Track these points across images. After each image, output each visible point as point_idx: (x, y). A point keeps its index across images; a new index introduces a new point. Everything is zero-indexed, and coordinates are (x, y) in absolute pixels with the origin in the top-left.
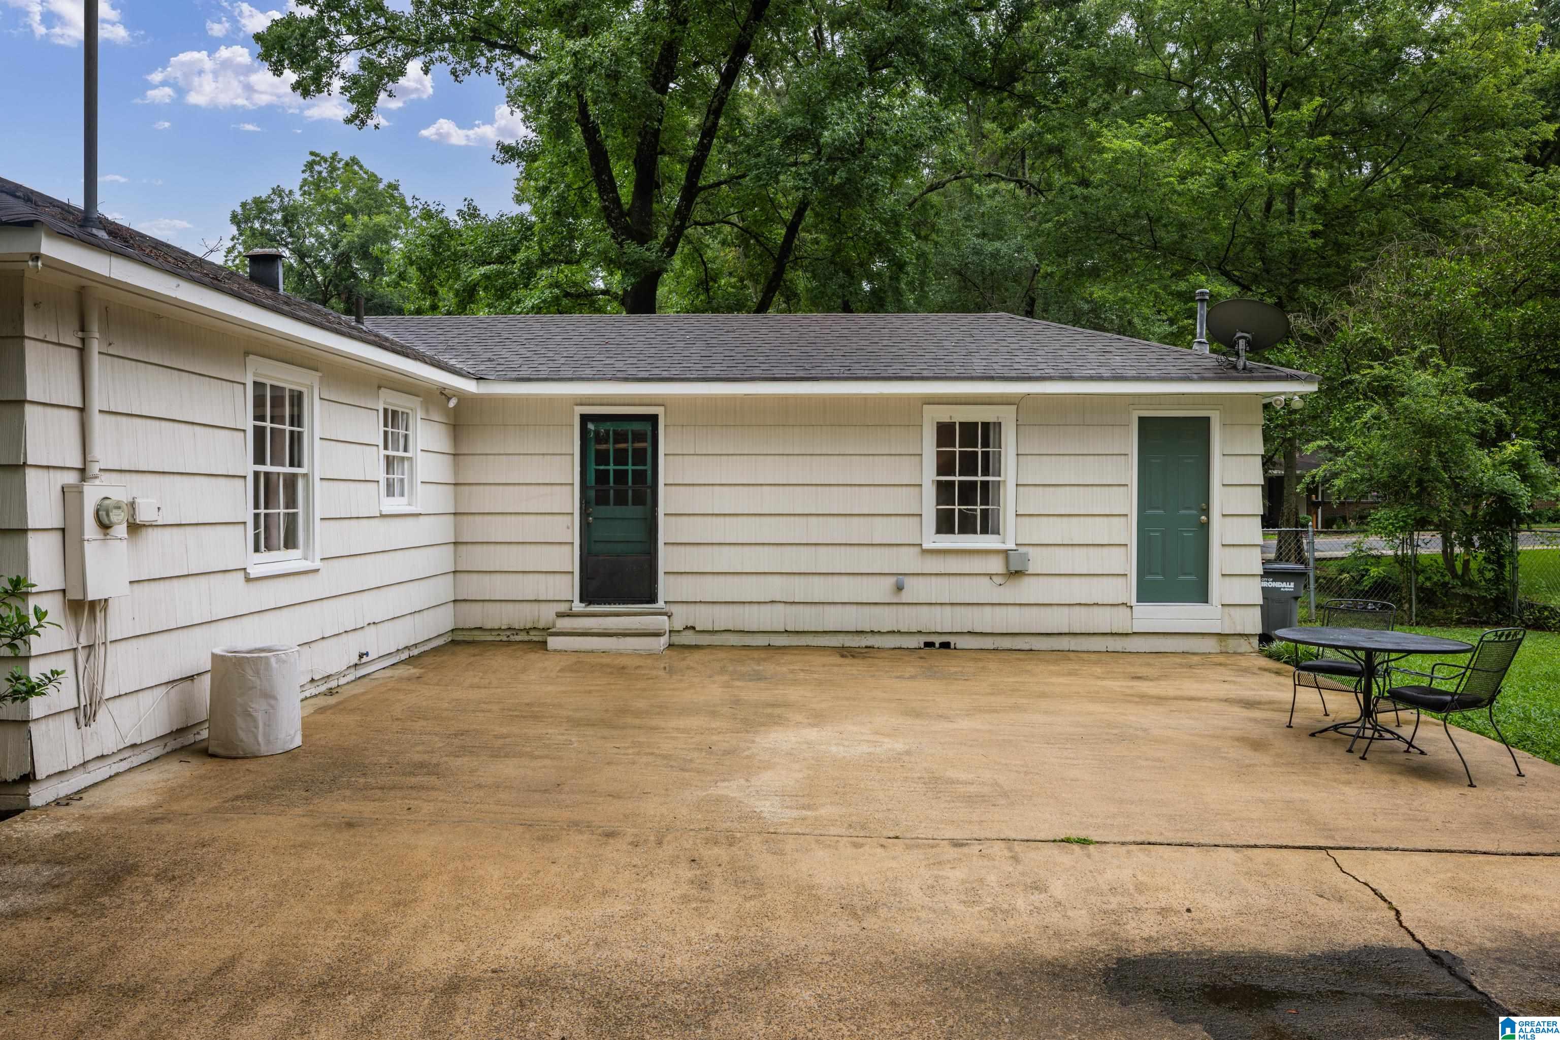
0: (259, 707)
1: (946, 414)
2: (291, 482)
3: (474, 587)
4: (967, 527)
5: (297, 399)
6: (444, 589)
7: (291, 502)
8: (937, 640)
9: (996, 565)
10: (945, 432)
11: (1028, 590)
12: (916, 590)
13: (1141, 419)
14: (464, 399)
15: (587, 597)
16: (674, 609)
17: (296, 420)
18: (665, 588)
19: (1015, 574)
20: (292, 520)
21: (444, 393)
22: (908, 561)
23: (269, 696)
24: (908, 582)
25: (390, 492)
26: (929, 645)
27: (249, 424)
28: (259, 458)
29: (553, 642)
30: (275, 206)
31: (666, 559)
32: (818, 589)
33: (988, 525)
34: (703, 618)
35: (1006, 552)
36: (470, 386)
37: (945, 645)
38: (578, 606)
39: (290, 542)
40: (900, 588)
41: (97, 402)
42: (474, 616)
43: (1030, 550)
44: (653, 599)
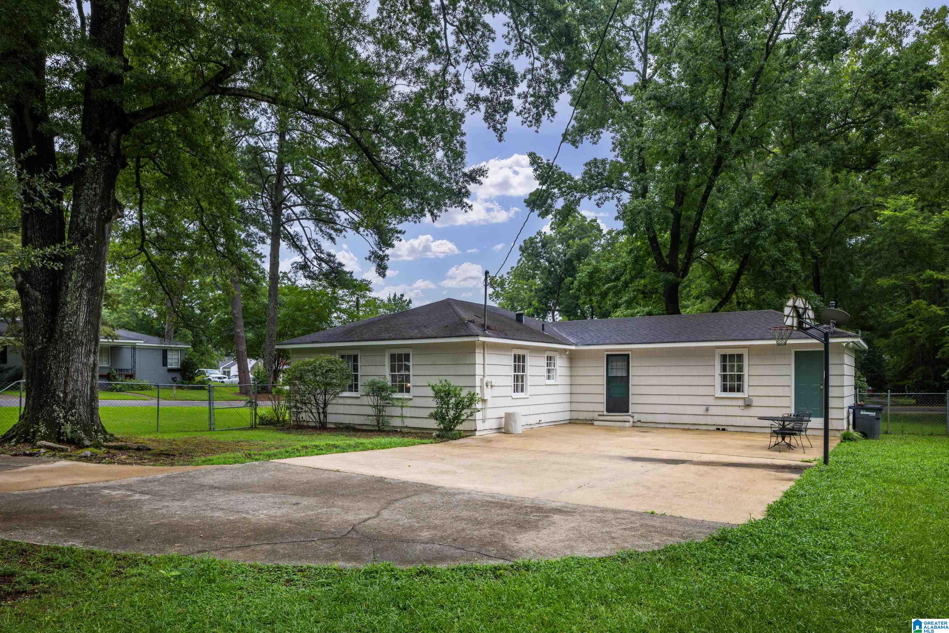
0: (513, 424)
1: (724, 352)
2: (522, 376)
3: (576, 407)
4: (732, 390)
5: (524, 357)
6: (567, 407)
7: (522, 381)
8: (721, 428)
9: (741, 403)
10: (724, 358)
11: (752, 412)
12: (712, 411)
13: (796, 352)
14: (571, 351)
15: (608, 410)
16: (635, 415)
17: (524, 362)
18: (632, 408)
19: (748, 406)
20: (522, 386)
21: (565, 350)
22: (710, 401)
23: (515, 421)
24: (710, 408)
25: (549, 378)
26: (718, 429)
27: (513, 364)
28: (515, 371)
29: (595, 423)
30: (538, 240)
31: (632, 399)
32: (680, 409)
33: (739, 389)
34: (643, 418)
35: (744, 398)
36: (573, 348)
37: (724, 430)
38: (605, 413)
39: (522, 391)
40: (707, 410)
41: (486, 362)
42: (576, 416)
43: (754, 398)
44: (628, 412)
